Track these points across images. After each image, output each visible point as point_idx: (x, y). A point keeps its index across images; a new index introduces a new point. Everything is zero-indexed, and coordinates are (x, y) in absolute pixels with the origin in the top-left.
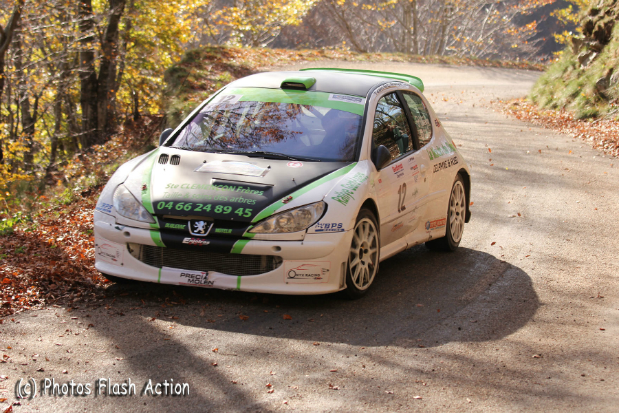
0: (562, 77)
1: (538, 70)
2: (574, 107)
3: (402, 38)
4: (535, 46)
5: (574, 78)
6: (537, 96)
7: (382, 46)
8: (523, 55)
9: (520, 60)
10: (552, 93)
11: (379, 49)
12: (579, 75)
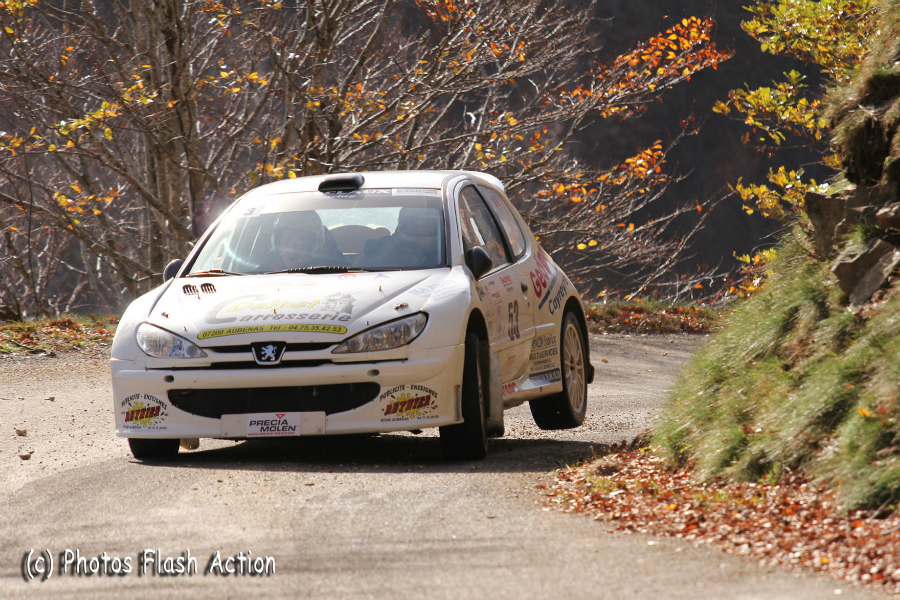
0: (776, 351)
1: (686, 329)
2: (837, 460)
3: (149, 249)
4: (665, 238)
5: (822, 351)
6: (688, 432)
7: (78, 288)
8: (621, 277)
9: (611, 297)
10: (744, 418)
11: (65, 300)
12: (843, 340)
